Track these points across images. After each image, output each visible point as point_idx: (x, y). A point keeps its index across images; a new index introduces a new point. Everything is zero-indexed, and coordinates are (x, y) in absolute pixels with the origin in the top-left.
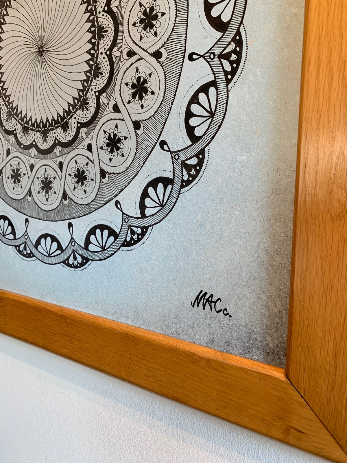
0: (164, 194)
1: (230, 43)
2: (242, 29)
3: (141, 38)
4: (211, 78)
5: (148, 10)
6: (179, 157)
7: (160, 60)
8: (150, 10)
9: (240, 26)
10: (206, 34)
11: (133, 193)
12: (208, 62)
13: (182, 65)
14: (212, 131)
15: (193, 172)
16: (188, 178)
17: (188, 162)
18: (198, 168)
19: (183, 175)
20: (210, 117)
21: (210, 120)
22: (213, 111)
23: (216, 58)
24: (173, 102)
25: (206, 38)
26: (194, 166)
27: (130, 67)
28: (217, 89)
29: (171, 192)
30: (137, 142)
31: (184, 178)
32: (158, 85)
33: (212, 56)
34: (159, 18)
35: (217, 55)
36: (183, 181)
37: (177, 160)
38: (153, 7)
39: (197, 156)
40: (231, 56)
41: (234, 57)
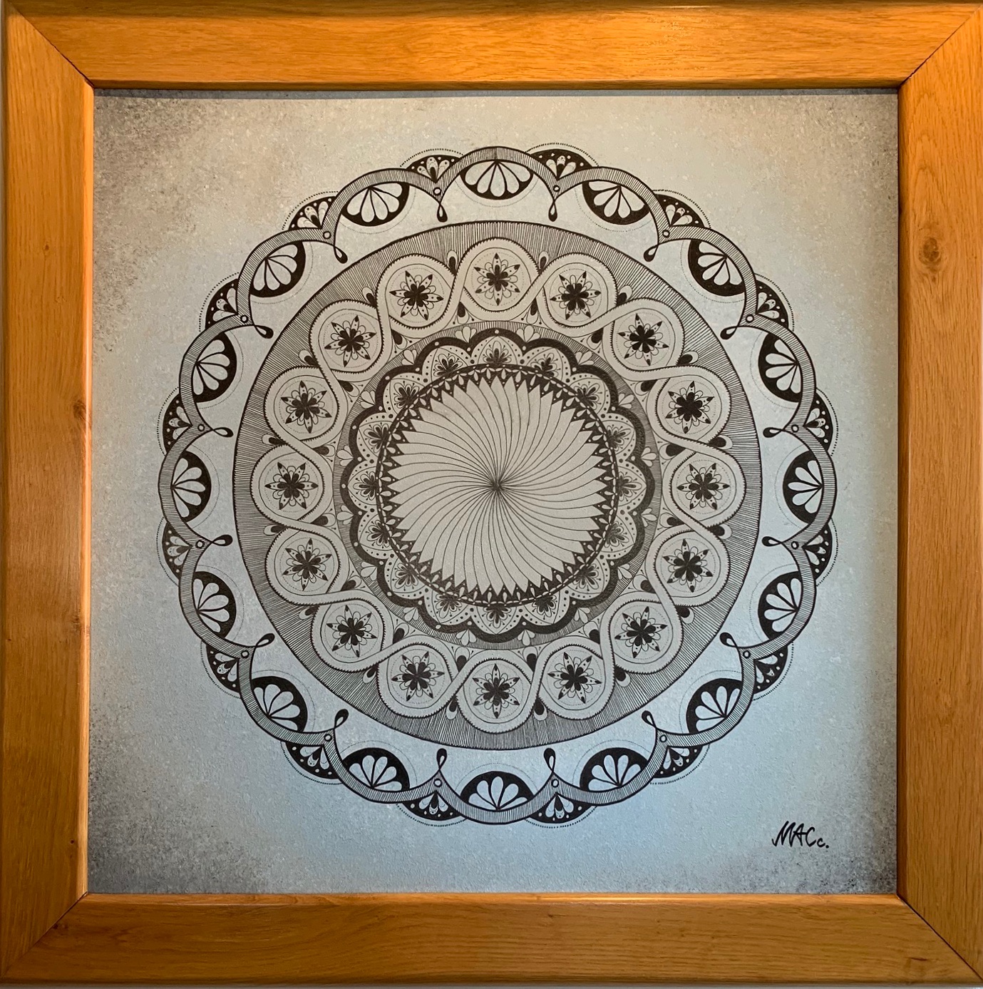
0: (728, 700)
1: (816, 536)
2: (830, 524)
3: (692, 506)
4: (794, 569)
5: (703, 476)
6: (750, 654)
7: (721, 537)
8: (706, 476)
9: (828, 521)
10: (786, 521)
12: (790, 551)
13: (754, 549)
14: (796, 626)
15: (771, 673)
16: (765, 680)
17: (763, 661)
18: (778, 668)
19: (756, 677)
20: (793, 611)
21: (794, 614)
22: (798, 605)
23: (800, 547)
24: (740, 589)
25: (787, 524)
26: (773, 667)
27: (672, 537)
28: (801, 581)
29: (739, 698)
30: (683, 633)
31: (758, 680)
32: (718, 565)
33: (795, 545)
34: (719, 489)
36: (756, 683)
37: (747, 658)
39: (776, 654)
40: (819, 549)
41: (822, 551)
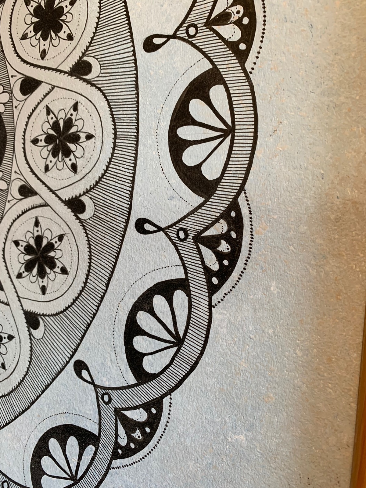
0: (80, 459)
1: (217, 221)
2: (241, 200)
3: (47, 169)
4: (179, 274)
5: (61, 123)
6: (110, 399)
7: (80, 216)
8: (65, 122)
9: (238, 194)
10: (171, 193)
11: (19, 440)
12: (174, 244)
13: (123, 236)
14: (178, 371)
15: (137, 434)
16: (128, 444)
17: (128, 414)
18: (148, 430)
19: (117, 435)
20: (174, 345)
21: (175, 349)
22: (181, 334)
23: (190, 239)
24: (102, 298)
25: (172, 198)
26: (141, 426)
27: (23, 213)
28: (189, 295)
29: (93, 459)
30: (31, 351)
31: (119, 440)
32: (75, 259)
33: (182, 235)
34: (81, 141)
35: (191, 235)
36: (117, 445)
37: (107, 403)
38: (70, 120)
39: (146, 406)
40: (219, 244)
41: (224, 247)
